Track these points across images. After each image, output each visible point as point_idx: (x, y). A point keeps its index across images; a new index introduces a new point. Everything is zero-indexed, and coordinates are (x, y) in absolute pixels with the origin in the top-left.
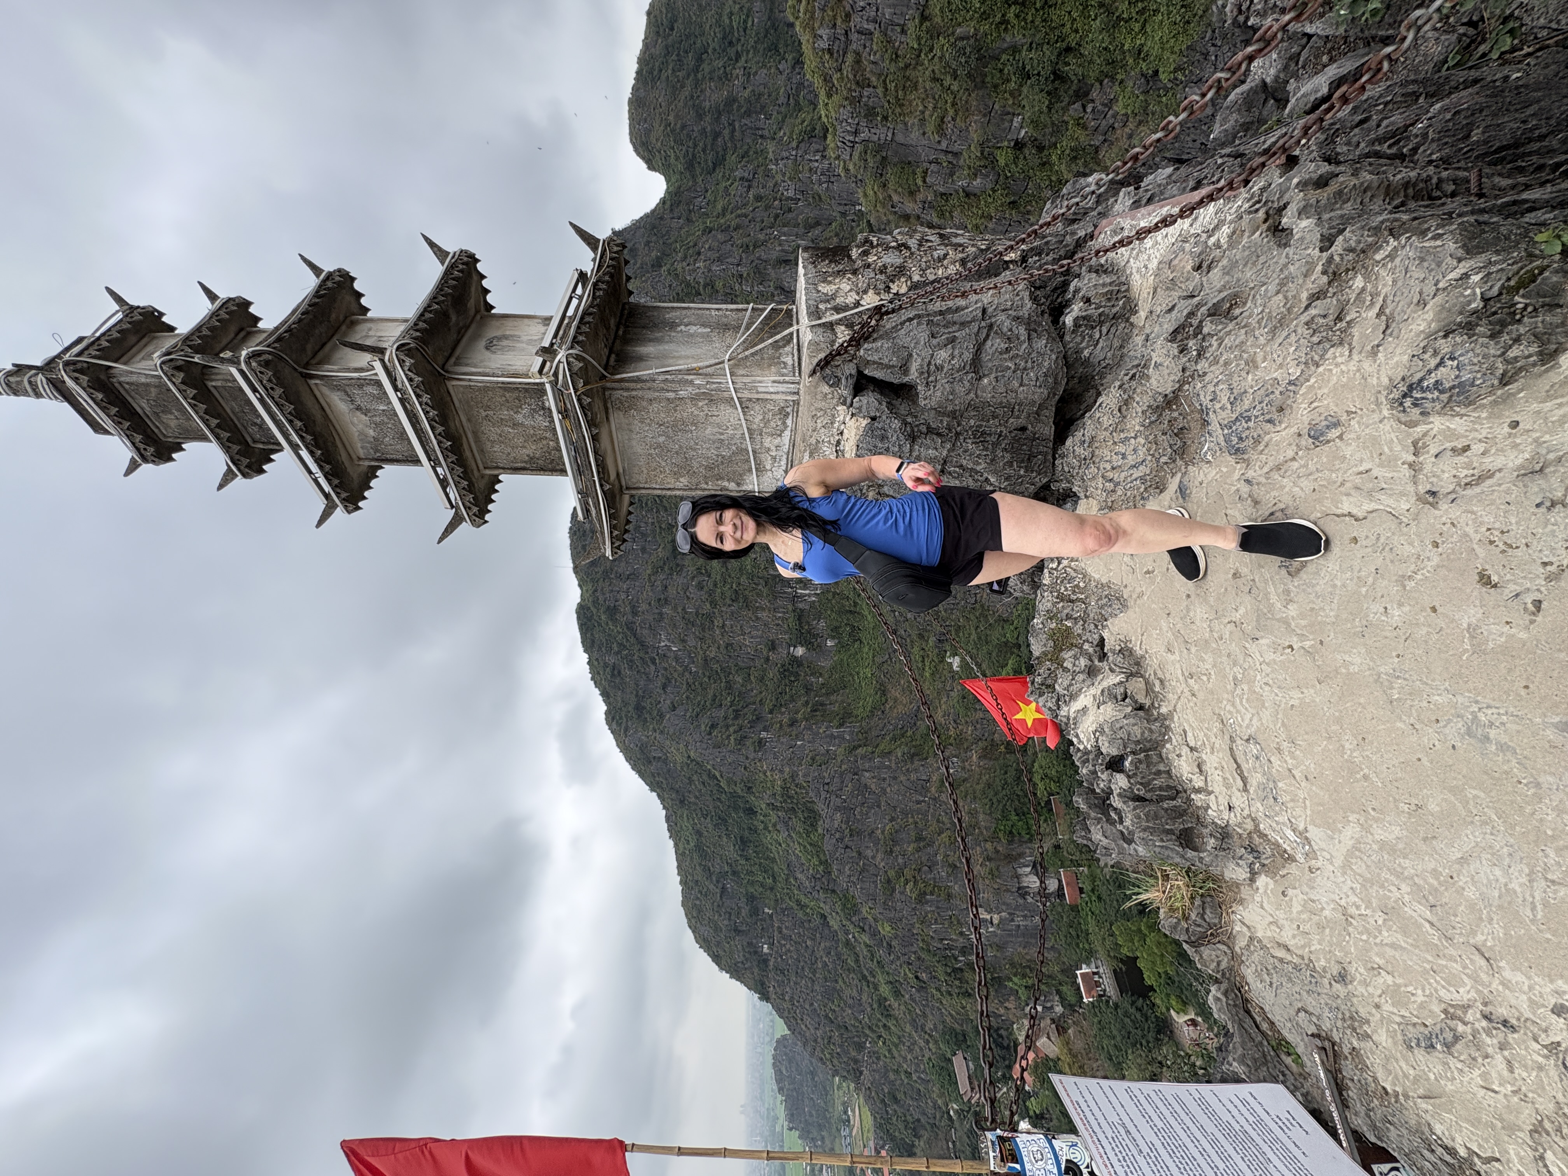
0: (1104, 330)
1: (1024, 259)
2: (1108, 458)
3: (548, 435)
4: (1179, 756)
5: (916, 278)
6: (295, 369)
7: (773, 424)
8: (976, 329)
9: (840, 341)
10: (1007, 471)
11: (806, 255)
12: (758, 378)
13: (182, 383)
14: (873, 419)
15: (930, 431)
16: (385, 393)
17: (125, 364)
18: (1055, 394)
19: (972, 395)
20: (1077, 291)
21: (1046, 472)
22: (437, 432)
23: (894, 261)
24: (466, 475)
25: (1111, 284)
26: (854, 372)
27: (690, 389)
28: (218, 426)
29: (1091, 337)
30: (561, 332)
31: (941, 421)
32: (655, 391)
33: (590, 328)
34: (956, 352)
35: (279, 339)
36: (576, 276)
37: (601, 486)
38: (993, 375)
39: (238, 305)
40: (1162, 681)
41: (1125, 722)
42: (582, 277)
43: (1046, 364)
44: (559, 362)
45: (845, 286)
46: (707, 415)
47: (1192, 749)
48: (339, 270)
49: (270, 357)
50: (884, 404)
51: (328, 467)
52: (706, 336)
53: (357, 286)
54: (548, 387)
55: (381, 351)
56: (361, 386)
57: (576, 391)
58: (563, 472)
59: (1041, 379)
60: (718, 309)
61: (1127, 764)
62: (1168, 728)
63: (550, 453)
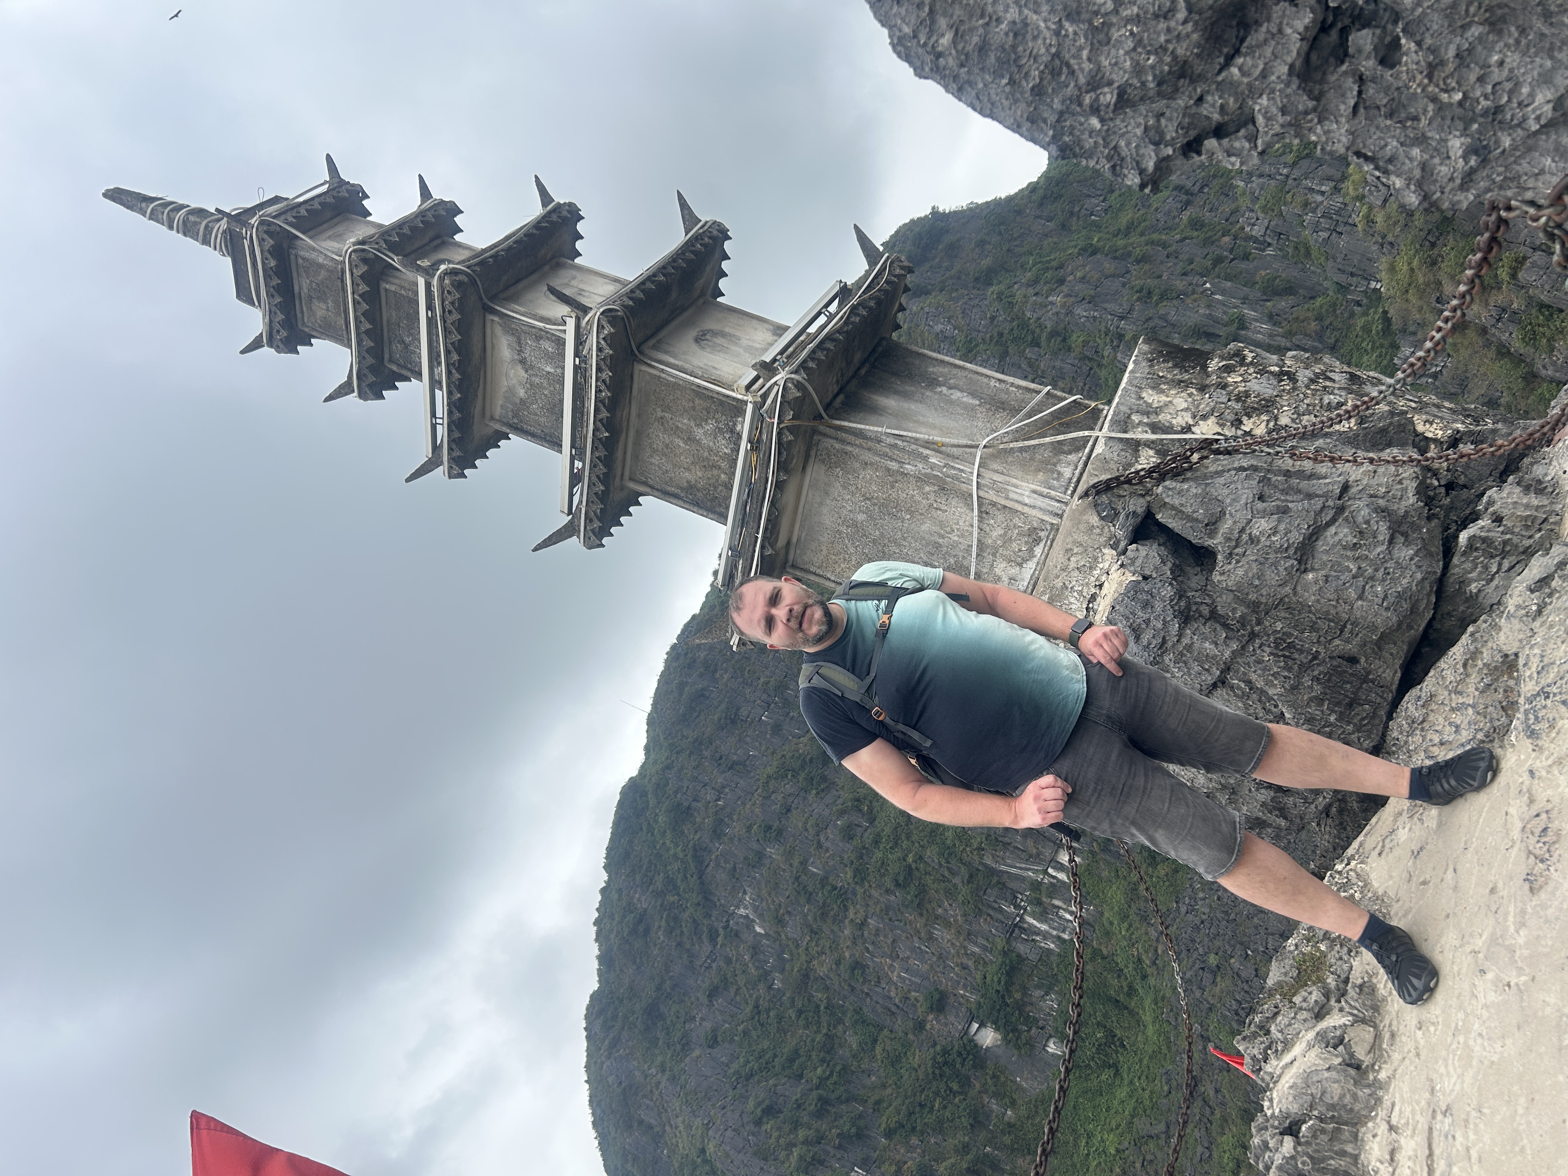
0: (1506, 565)
1: (1454, 441)
2: (1439, 728)
3: (724, 465)
4: (1374, 1136)
5: (1284, 420)
6: (481, 299)
7: (1015, 546)
8: (1319, 507)
9: (1140, 467)
10: (1312, 710)
11: (1145, 348)
12: (1014, 481)
13: (361, 277)
14: (1145, 578)
15: (1214, 616)
16: (563, 356)
17: (311, 238)
18: (1410, 627)
19: (1288, 589)
20: (1491, 503)
21: (1370, 732)
22: (600, 417)
23: (1263, 391)
24: (606, 479)
25: (1537, 508)
26: (1140, 510)
27: (920, 466)
28: (367, 332)
29: (1486, 568)
30: (791, 349)
31: (1234, 610)
32: (876, 453)
33: (826, 356)
34: (1282, 527)
35: (482, 263)
36: (837, 288)
37: (762, 547)
38: (1323, 572)
39: (447, 211)
40: (1393, 1035)
41: (1326, 1075)
42: (844, 292)
43: (1404, 582)
44: (775, 383)
45: (1181, 401)
46: (931, 505)
47: (1392, 1128)
48: (571, 205)
49: (466, 279)
50: (1169, 565)
51: (457, 415)
52: (970, 410)
53: (580, 227)
54: (750, 407)
55: (585, 310)
56: (538, 338)
57: (780, 421)
58: (722, 518)
59: (1391, 599)
60: (1000, 381)
61: (1304, 1128)
62: (1379, 1101)
63: (715, 487)
